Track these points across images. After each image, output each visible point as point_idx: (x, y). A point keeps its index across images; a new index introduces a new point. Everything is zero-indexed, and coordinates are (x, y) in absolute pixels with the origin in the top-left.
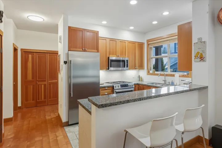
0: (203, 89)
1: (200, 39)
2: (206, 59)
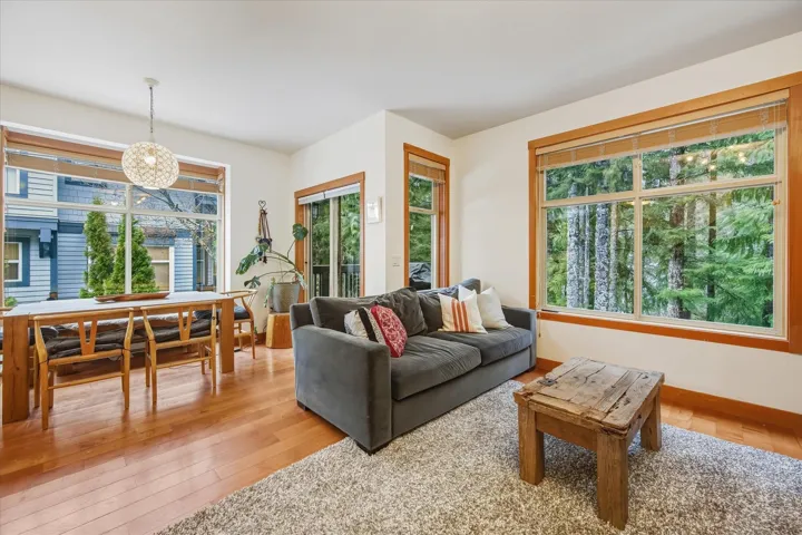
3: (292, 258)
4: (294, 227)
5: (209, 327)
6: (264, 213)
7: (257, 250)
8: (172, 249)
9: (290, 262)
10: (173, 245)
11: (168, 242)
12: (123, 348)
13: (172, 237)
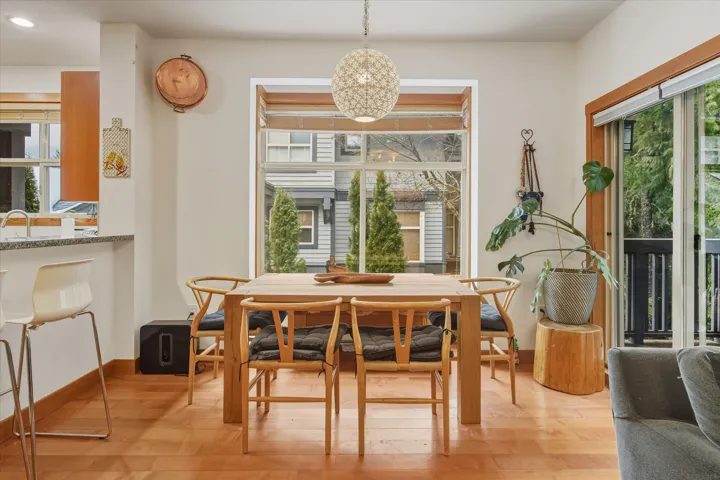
0: (121, 242)
1: (118, 122)
2: (130, 171)
3: (581, 224)
4: (586, 167)
5: (438, 347)
6: (529, 150)
7: (519, 211)
8: (422, 214)
9: (577, 233)
10: (423, 210)
11: (417, 206)
12: (324, 361)
13: (423, 201)
